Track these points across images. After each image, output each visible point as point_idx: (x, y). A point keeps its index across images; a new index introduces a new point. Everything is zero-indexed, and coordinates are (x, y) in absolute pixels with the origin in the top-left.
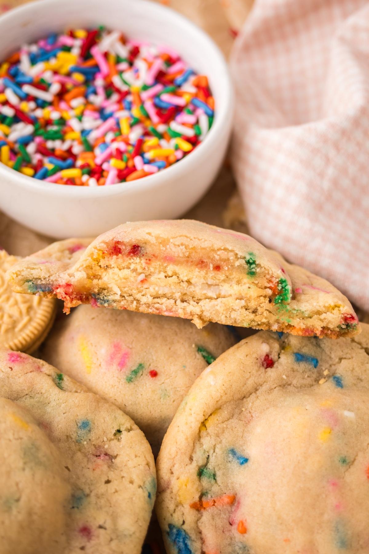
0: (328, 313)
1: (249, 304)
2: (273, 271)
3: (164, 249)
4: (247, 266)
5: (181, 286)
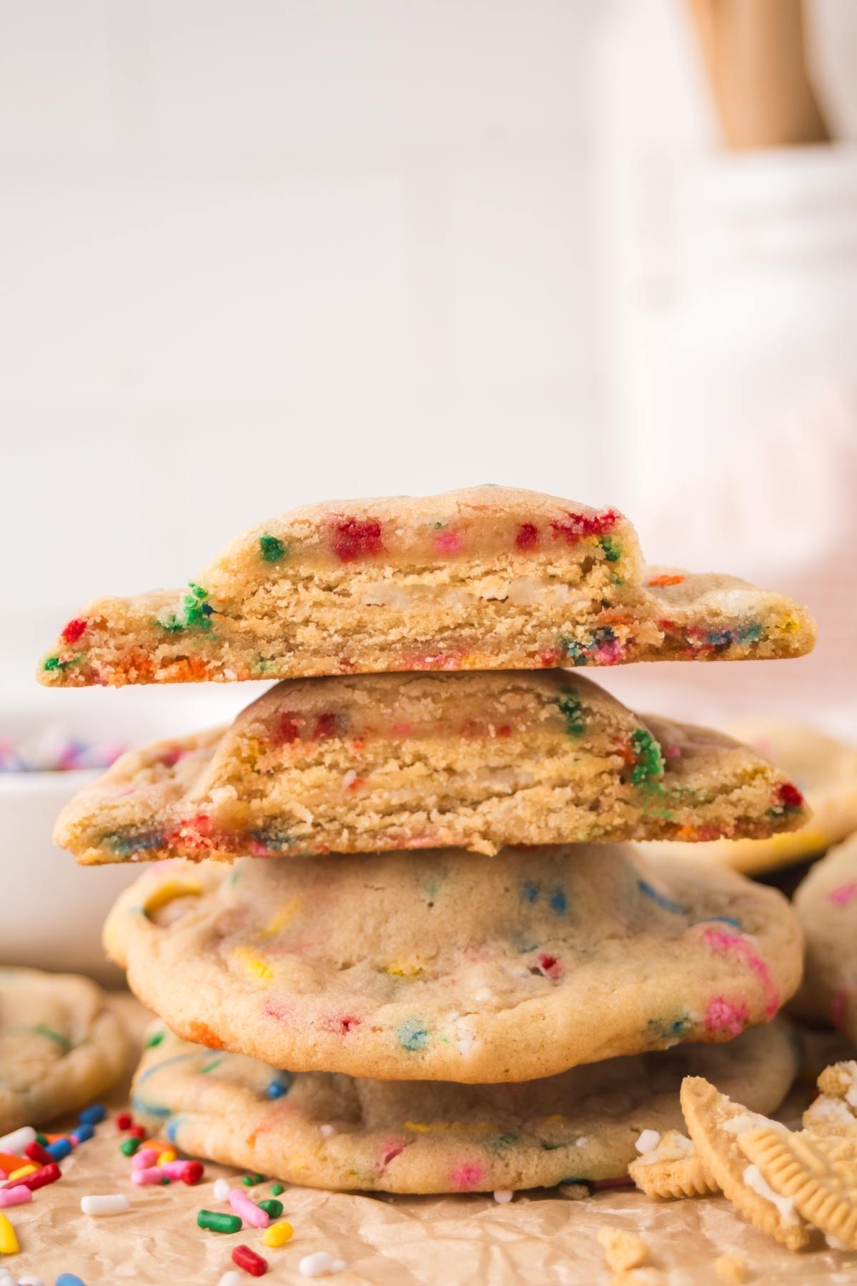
3: (390, 711)
4: (563, 717)
5: (434, 781)
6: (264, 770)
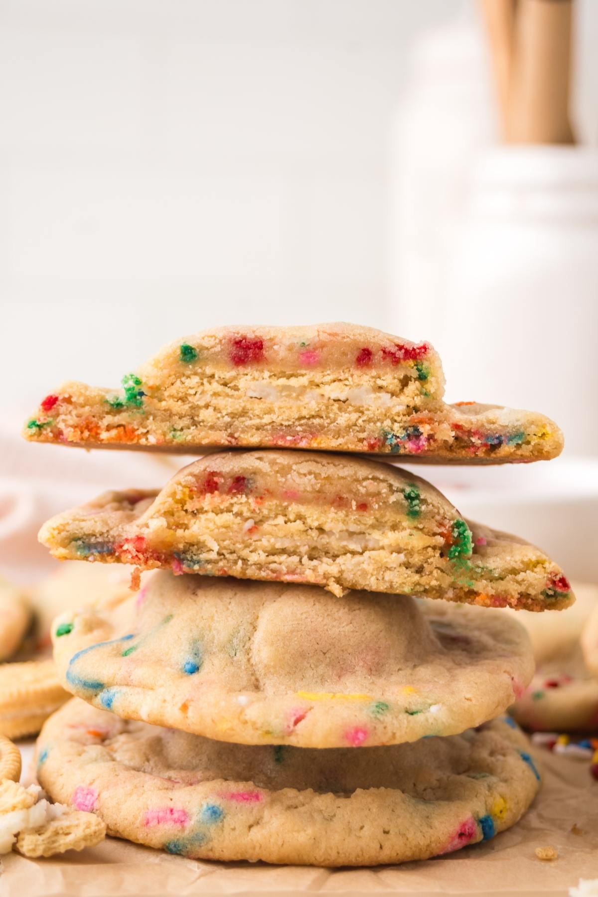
0: (528, 572)
1: (411, 560)
2: (445, 509)
3: (283, 480)
4: (406, 503)
5: (307, 535)
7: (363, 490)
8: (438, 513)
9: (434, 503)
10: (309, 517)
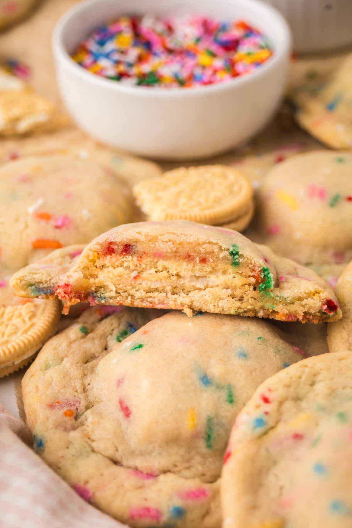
0: (309, 299)
1: (235, 293)
2: (255, 260)
3: (153, 246)
4: (230, 257)
5: (171, 280)
6: (98, 266)
7: (203, 251)
8: (251, 263)
9: (248, 257)
10: (171, 268)
